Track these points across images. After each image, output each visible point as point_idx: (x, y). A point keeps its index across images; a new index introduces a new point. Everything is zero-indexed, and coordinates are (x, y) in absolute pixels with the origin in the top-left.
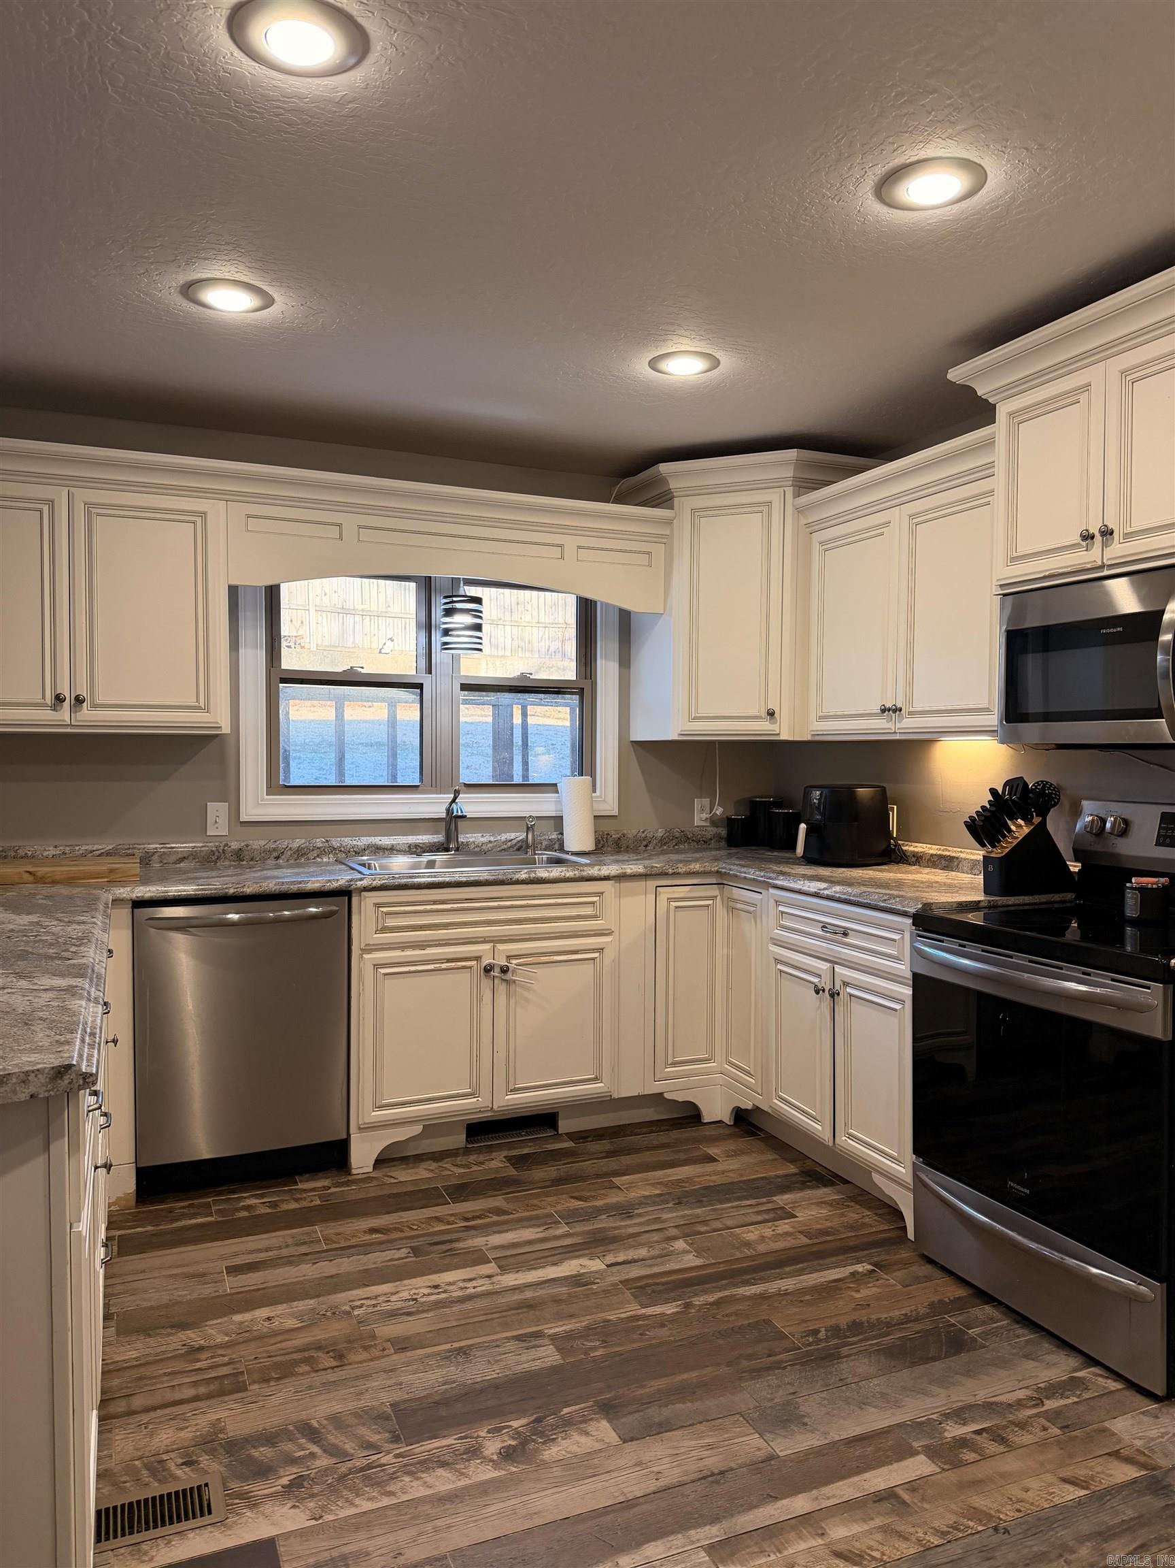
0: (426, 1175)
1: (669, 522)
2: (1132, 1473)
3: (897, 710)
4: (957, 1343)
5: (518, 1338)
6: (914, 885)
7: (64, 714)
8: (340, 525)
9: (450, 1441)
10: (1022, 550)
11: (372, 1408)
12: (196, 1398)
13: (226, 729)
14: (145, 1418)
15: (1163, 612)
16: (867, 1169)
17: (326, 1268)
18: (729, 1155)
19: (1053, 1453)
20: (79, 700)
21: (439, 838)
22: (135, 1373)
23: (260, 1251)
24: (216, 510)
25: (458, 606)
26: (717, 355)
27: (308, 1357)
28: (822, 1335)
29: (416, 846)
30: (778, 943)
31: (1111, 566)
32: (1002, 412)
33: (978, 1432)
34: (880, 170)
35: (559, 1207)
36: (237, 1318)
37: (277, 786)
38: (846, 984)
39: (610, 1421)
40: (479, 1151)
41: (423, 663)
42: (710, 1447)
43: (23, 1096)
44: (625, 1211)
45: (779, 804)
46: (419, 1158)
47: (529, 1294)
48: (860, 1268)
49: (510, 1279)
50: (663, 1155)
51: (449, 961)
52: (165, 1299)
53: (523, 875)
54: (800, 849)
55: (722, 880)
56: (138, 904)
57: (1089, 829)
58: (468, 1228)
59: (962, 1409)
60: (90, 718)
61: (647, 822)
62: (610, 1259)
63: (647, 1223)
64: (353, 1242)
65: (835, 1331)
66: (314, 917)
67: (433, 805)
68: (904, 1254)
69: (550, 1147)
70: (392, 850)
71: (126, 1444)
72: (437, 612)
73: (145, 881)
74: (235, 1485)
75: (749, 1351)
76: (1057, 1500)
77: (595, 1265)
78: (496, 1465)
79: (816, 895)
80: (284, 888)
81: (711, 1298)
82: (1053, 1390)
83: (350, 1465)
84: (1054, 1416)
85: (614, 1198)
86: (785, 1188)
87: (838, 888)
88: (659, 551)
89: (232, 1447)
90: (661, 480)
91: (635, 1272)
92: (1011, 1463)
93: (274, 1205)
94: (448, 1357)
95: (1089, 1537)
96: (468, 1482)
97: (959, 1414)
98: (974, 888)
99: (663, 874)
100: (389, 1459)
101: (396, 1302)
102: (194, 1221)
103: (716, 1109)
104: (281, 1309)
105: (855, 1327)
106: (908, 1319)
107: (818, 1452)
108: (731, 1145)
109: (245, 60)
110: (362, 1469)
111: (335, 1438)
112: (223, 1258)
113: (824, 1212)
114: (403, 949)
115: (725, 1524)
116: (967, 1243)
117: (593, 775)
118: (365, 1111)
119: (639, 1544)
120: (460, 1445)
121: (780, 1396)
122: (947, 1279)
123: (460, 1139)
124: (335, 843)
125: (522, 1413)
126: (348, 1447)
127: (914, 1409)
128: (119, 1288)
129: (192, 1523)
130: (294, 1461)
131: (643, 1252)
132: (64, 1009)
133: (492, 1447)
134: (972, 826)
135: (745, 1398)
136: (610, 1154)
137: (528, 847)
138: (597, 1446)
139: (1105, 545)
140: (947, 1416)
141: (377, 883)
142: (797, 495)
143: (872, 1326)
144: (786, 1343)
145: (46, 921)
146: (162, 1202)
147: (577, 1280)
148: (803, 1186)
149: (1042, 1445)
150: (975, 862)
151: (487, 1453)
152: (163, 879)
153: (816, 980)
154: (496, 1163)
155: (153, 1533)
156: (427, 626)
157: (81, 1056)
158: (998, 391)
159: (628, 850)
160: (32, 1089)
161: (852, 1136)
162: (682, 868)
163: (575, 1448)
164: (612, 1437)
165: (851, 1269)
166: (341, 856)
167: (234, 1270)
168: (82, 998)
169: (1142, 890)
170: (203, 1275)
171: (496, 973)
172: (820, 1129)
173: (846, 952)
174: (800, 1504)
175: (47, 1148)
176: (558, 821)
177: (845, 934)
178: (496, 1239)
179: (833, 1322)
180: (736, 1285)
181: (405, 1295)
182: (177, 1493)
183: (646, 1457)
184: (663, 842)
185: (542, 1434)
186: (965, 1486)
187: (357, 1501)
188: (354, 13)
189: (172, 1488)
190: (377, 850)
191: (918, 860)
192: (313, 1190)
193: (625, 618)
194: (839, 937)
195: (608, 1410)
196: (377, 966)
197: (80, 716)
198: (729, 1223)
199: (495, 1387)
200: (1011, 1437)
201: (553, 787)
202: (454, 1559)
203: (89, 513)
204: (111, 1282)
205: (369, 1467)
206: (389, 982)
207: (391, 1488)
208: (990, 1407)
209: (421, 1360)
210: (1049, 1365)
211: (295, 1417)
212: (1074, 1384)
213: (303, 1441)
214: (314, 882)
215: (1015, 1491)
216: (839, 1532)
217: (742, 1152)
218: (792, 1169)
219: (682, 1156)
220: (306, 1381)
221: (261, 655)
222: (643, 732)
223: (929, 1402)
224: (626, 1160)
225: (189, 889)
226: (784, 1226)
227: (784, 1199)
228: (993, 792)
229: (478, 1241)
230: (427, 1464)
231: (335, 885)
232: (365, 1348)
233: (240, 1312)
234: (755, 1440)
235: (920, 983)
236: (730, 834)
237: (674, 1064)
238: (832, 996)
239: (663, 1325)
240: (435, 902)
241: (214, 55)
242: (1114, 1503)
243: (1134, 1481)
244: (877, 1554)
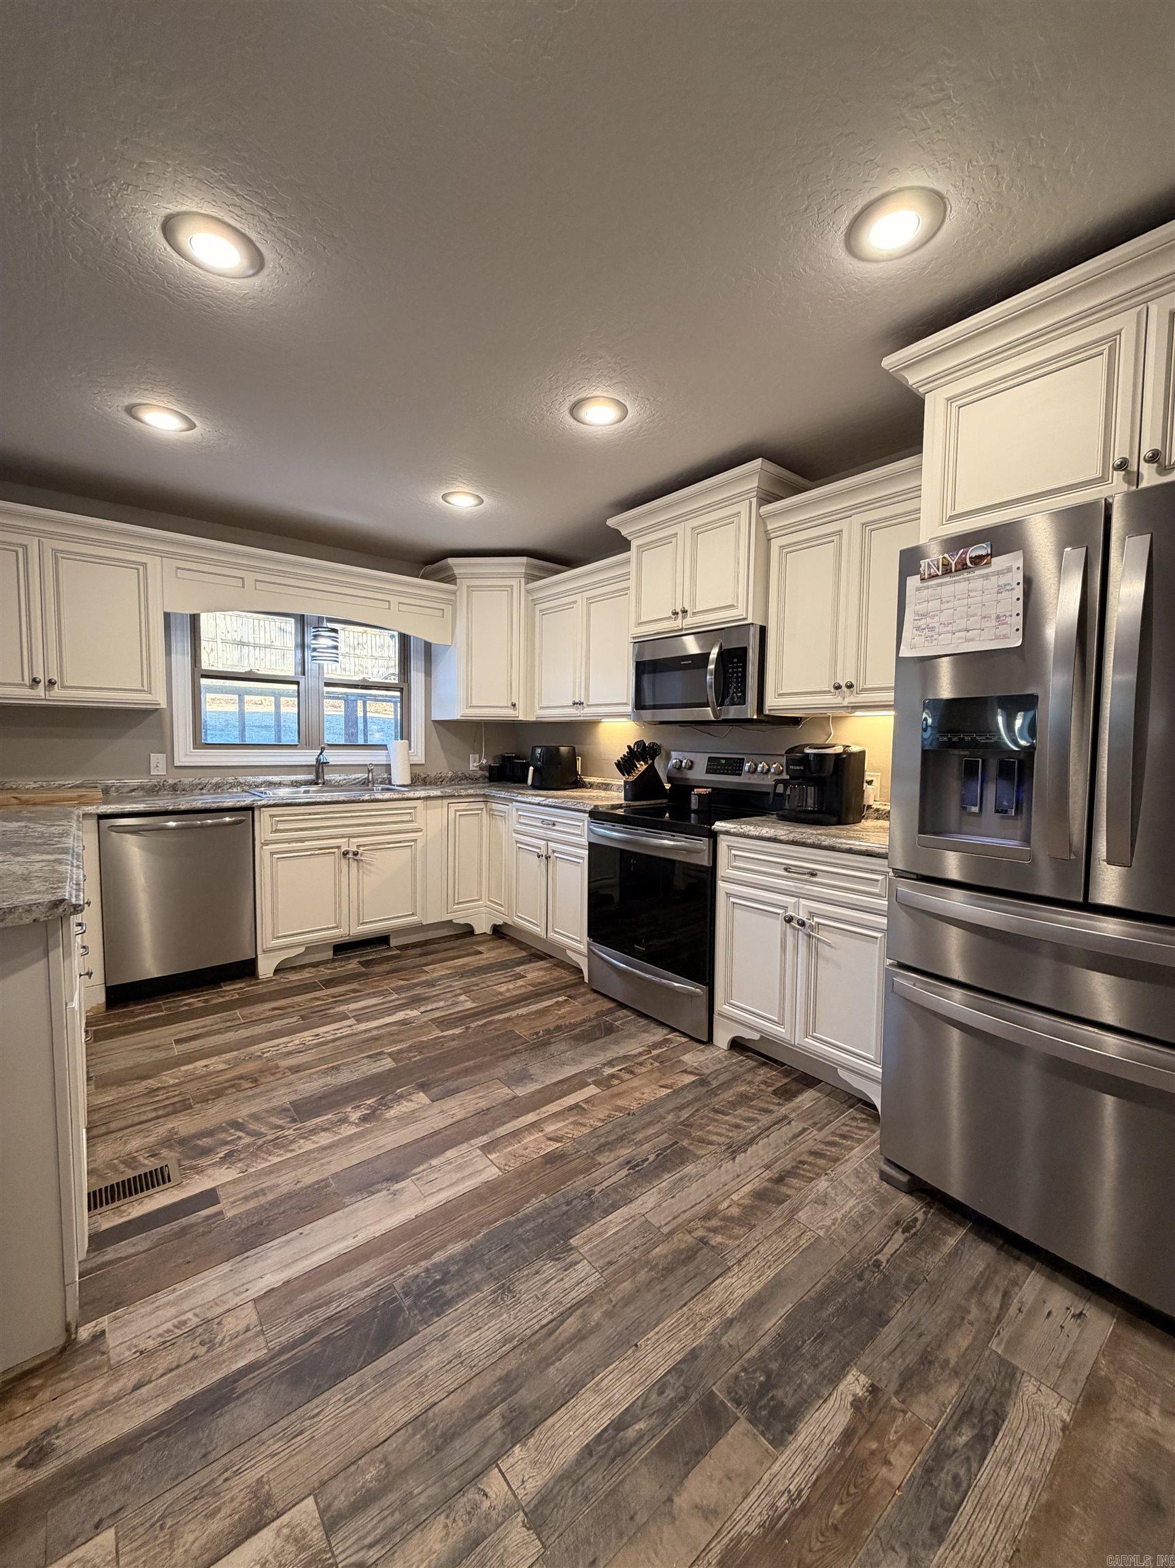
0: (308, 975)
1: (454, 593)
2: (693, 1078)
3: (581, 703)
4: (609, 1030)
5: (368, 1057)
6: (589, 798)
7: (40, 691)
8: (243, 579)
9: (329, 1116)
10: (643, 619)
11: (279, 1106)
12: (158, 1117)
13: (164, 705)
14: (120, 1134)
15: (709, 654)
16: (563, 949)
17: (244, 1033)
18: (490, 950)
19: (656, 1075)
20: (51, 683)
21: (312, 777)
22: (111, 1109)
23: (198, 1028)
24: (153, 563)
25: (322, 633)
26: (482, 496)
27: (234, 1084)
28: (541, 1034)
29: (296, 782)
30: (517, 832)
31: (686, 629)
32: (634, 545)
33: (620, 1070)
34: (573, 399)
35: (392, 985)
36: (183, 1068)
37: (199, 743)
38: (554, 851)
39: (424, 1092)
40: (342, 960)
41: (299, 669)
42: (480, 1097)
43: (28, 920)
44: (431, 984)
45: (518, 758)
46: (303, 967)
47: (375, 1033)
48: (560, 999)
49: (363, 1026)
50: (451, 953)
51: (320, 849)
52: (131, 1063)
53: (367, 797)
54: (530, 782)
55: (486, 799)
56: (101, 817)
57: (674, 767)
58: (336, 1002)
59: (613, 1060)
60: (58, 695)
61: (442, 767)
62: (423, 1009)
63: (445, 988)
64: (262, 1017)
65: (548, 1031)
66: (229, 824)
67: (308, 757)
68: (583, 990)
69: (386, 954)
70: (280, 784)
71: (107, 1151)
72: (308, 639)
73: (106, 802)
74: (187, 1163)
75: (502, 1047)
76: (658, 1096)
77: (415, 1013)
78: (357, 1125)
79: (539, 804)
80: (208, 806)
81: (480, 1023)
82: (655, 1046)
83: (264, 1139)
84: (656, 1058)
85: (424, 978)
86: (521, 963)
87: (550, 800)
88: (448, 609)
89: (183, 1142)
90: (449, 568)
91: (437, 1014)
92: (636, 1082)
93: (206, 1001)
94: (325, 1072)
95: (672, 1110)
96: (341, 1136)
97: (610, 1063)
98: (619, 798)
99: (452, 796)
100: (291, 1131)
101: (291, 1047)
102: (150, 1016)
103: (482, 926)
104: (214, 1059)
105: (558, 1028)
106: (585, 1021)
107: (539, 1091)
108: (491, 944)
109: (175, 255)
110: (273, 1141)
111: (253, 1126)
112: (171, 1035)
113: (541, 973)
114: (289, 843)
115: (491, 1134)
116: (615, 979)
117: (409, 739)
118: (266, 939)
119: (443, 1152)
120: (335, 1119)
121: (518, 1068)
122: (605, 1000)
123: (329, 954)
124: (241, 780)
125: (373, 1096)
126: (263, 1130)
127: (588, 1064)
128: (94, 1062)
129: (157, 1189)
130: (227, 1143)
131: (442, 1004)
132: (54, 871)
133: (355, 1116)
134: (618, 765)
135: (500, 1071)
136: (421, 955)
137: (369, 782)
138: (417, 1106)
139: (684, 618)
140: (604, 1065)
141: (271, 802)
142: (527, 583)
143: (566, 1027)
144: (523, 1041)
145: (32, 825)
146: (126, 1006)
147: (404, 1022)
148: (530, 961)
149: (651, 1071)
150: (619, 787)
151: (351, 1120)
152: (119, 801)
153: (538, 851)
154: (353, 965)
155: (128, 1200)
156: (302, 646)
157: (71, 895)
158: (631, 533)
159: (430, 784)
160: (34, 916)
161: (556, 932)
162: (463, 793)
163: (404, 1109)
164: (426, 1101)
165: (555, 1000)
166: (246, 788)
167: (178, 1042)
168: (67, 864)
169: (699, 795)
170: (159, 1046)
171: (350, 855)
172: (539, 931)
173: (555, 834)
174: (531, 1118)
175: (47, 954)
176: (388, 767)
177: (554, 825)
178: (353, 1006)
179: (546, 1027)
180: (494, 1015)
181: (297, 1042)
182: (145, 1174)
183: (445, 1108)
184: (451, 779)
185: (385, 1105)
186: (613, 1096)
187: (270, 1158)
188: (254, 239)
189: (142, 1171)
190: (270, 784)
191: (591, 786)
192: (234, 990)
193: (428, 646)
194: (550, 827)
195: (423, 1087)
196: (272, 854)
197: (52, 693)
198: (490, 984)
199: (356, 1084)
200: (636, 1070)
201: (384, 747)
202: (333, 1179)
203: (56, 557)
204: (89, 1058)
205: (277, 1138)
206: (280, 863)
207: (293, 1147)
208: (625, 1058)
209: (310, 1076)
210: (654, 1034)
211: (227, 1118)
212: (666, 1041)
213: (232, 1131)
214: (228, 803)
215: (637, 1095)
216: (550, 1128)
217: (498, 948)
218: (524, 954)
219: (463, 953)
220: (235, 1097)
221: (188, 660)
222: (437, 716)
223: (596, 1059)
224: (430, 958)
225: (140, 807)
226: (520, 982)
227: (518, 969)
228: (629, 747)
229: (343, 1008)
230: (314, 1132)
231: (243, 804)
232: (273, 1074)
233: (185, 1065)
234: (506, 1090)
235: (592, 847)
236: (490, 774)
237: (459, 903)
238: (547, 858)
239: (454, 1040)
240: (310, 814)
241: (152, 247)
242: (684, 1093)
243: (694, 1082)
244: (570, 1136)
